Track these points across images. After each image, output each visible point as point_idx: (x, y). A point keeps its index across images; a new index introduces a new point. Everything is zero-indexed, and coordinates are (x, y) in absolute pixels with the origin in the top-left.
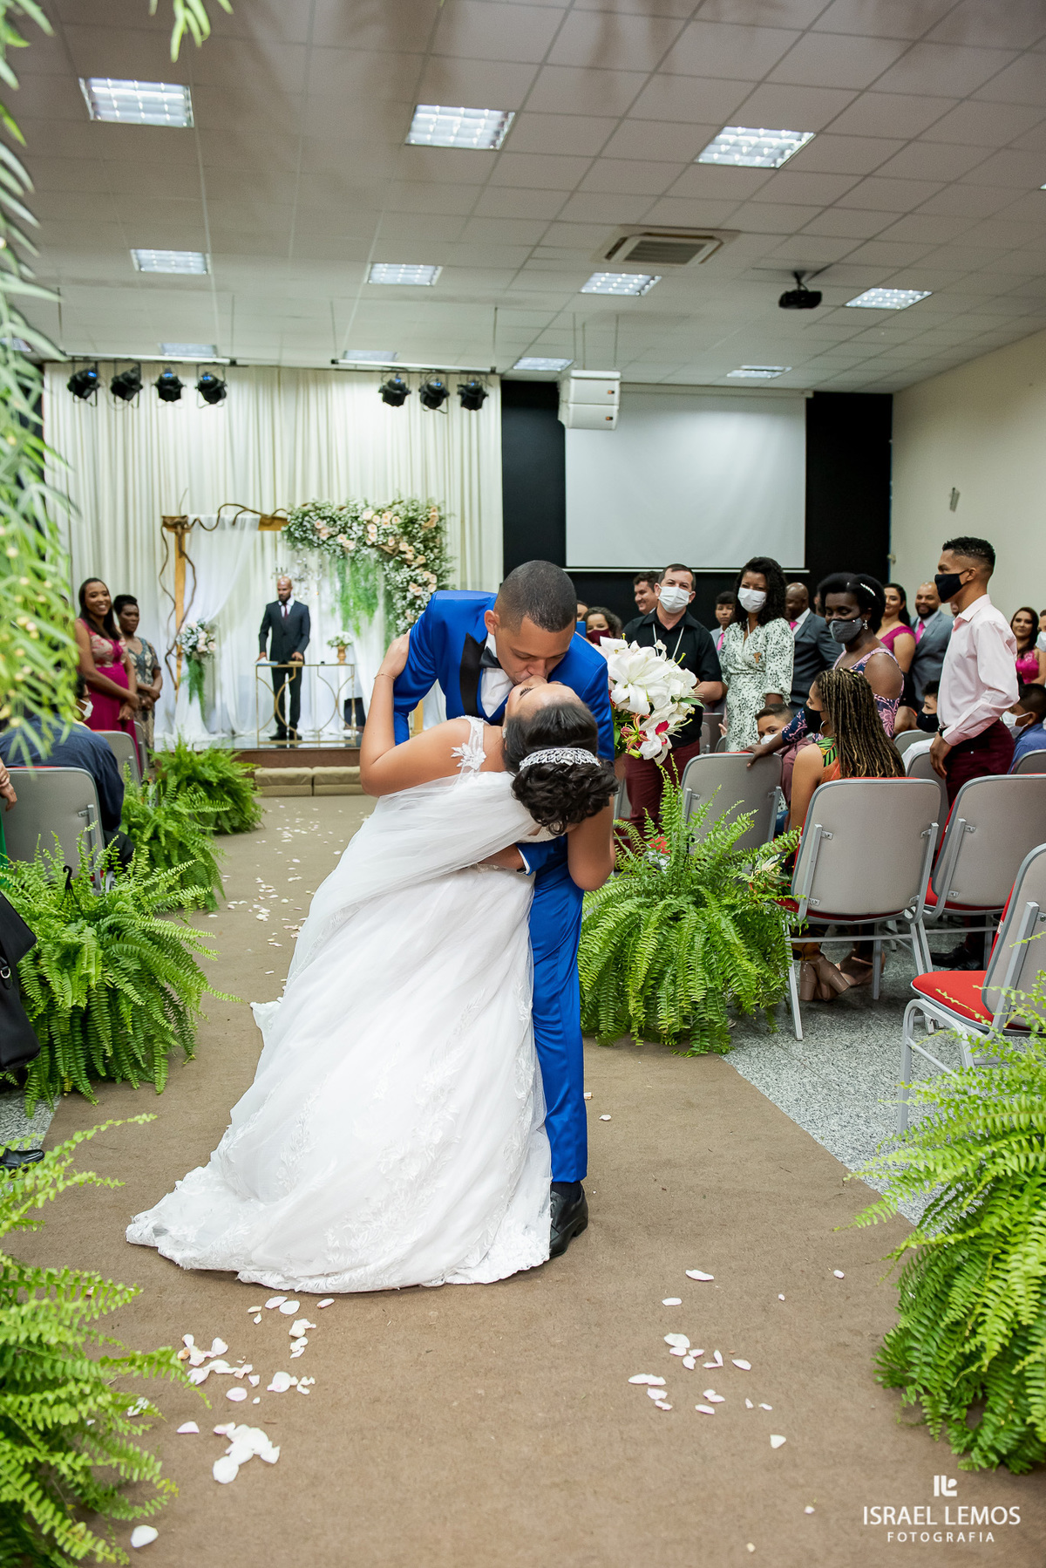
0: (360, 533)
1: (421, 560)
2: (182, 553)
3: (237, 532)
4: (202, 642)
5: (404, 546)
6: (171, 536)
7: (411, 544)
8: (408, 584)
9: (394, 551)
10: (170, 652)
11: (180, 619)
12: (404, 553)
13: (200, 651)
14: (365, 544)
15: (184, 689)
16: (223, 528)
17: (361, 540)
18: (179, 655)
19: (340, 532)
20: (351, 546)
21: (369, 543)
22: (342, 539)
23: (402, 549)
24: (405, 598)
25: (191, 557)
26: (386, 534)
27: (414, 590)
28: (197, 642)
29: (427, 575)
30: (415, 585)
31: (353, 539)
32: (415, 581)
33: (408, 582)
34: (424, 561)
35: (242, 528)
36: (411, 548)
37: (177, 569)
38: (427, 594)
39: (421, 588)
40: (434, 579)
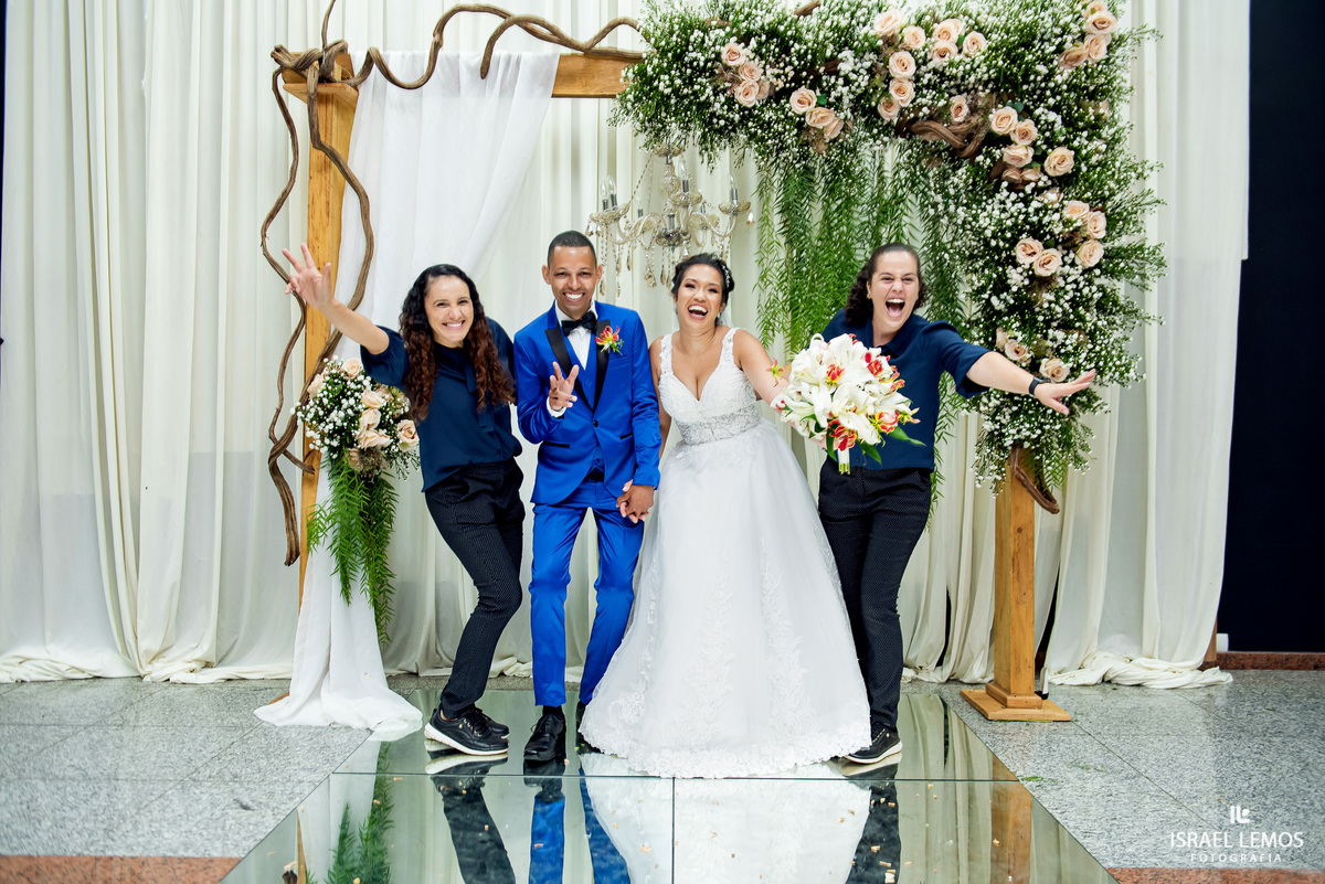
0: (864, 81)
1: (1060, 160)
2: (332, 157)
3: (492, 97)
4: (370, 418)
5: (1004, 119)
6: (298, 108)
7: (1026, 113)
8: (1014, 242)
9: (969, 137)
10: (280, 448)
11: (319, 349)
12: (1006, 141)
13: (363, 445)
14: (872, 114)
15: (321, 560)
16: (454, 87)
17: (865, 108)
18: (310, 454)
19: (798, 81)
20: (829, 123)
21: (890, 115)
22: (802, 102)
23: (998, 128)
24: (1001, 286)
25: (355, 166)
26: (945, 82)
27: (1030, 254)
28: (353, 420)
29: (1077, 211)
30: (1037, 245)
31: (837, 105)
32: (1037, 232)
33: (1017, 231)
34: (1067, 167)
35: (507, 90)
36: (1029, 124)
37: (312, 203)
38: (1075, 274)
39: (1056, 255)
40: (1097, 224)
